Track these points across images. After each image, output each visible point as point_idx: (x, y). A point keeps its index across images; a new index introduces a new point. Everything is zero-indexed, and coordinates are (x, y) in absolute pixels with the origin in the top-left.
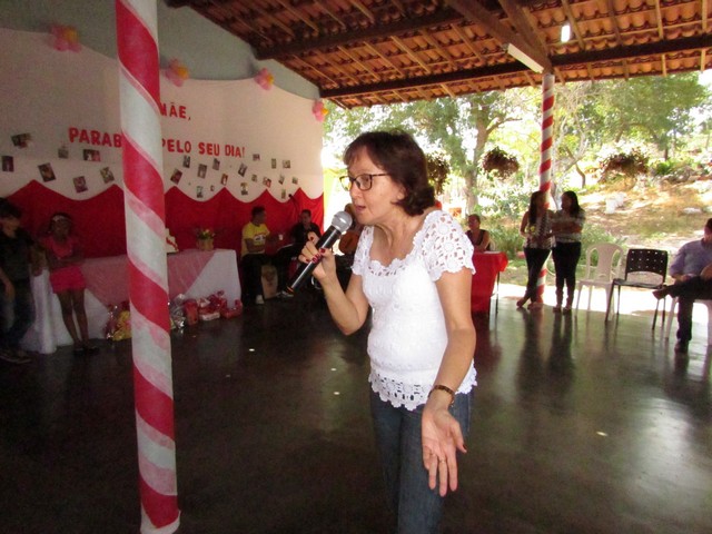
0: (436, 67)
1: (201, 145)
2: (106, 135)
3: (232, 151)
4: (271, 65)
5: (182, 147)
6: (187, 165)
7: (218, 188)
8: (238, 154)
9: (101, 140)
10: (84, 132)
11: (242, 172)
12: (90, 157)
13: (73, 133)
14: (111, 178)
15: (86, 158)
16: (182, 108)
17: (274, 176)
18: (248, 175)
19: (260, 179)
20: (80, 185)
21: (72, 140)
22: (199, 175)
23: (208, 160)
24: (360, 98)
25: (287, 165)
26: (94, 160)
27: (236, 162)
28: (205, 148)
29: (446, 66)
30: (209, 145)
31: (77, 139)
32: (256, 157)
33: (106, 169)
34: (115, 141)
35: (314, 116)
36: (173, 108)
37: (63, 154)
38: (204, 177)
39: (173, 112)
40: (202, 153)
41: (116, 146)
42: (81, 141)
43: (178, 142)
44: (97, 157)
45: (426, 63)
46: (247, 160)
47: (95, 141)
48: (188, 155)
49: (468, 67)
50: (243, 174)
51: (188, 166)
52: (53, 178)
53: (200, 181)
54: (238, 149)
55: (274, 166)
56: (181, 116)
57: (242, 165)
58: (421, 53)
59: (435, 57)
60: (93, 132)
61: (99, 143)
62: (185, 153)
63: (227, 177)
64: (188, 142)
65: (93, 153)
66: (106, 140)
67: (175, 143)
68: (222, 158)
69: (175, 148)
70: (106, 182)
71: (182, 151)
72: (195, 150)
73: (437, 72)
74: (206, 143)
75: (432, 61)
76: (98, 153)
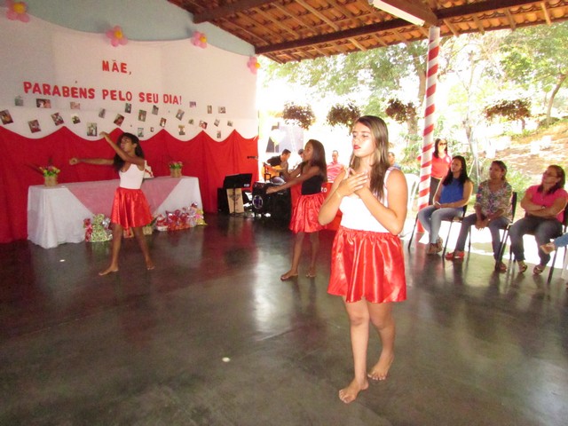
0: (343, 25)
1: (141, 95)
2: (56, 88)
3: (170, 99)
4: (207, 27)
5: (124, 96)
6: (128, 110)
7: (157, 130)
8: (176, 101)
9: (51, 91)
10: (37, 85)
11: (180, 116)
12: (42, 104)
13: (27, 86)
14: (61, 122)
15: (38, 106)
16: (123, 66)
17: (210, 120)
18: (186, 119)
19: (196, 122)
20: (35, 127)
21: (26, 92)
22: (140, 119)
23: (148, 107)
24: (289, 53)
25: (223, 111)
26: (45, 107)
27: (174, 108)
28: (145, 97)
29: (351, 23)
30: (149, 95)
31: (30, 91)
32: (193, 104)
33: (57, 114)
34: (64, 92)
35: (249, 69)
36: (115, 64)
37: (18, 103)
38: (144, 120)
39: (115, 68)
40: (142, 101)
41: (65, 96)
42: (34, 92)
43: (120, 92)
44: (47, 104)
45: (332, 20)
46: (184, 106)
47: (46, 91)
48: (129, 102)
49: (370, 23)
50: (180, 119)
51: (129, 112)
52: (11, 121)
53: (141, 124)
54: (175, 97)
55: (210, 112)
56: (123, 71)
57: (180, 110)
58: (325, 12)
59: (339, 15)
60: (44, 85)
61: (49, 94)
62: (127, 101)
63: (165, 120)
64: (129, 92)
65: (44, 101)
66: (56, 91)
67: (117, 93)
68: (160, 105)
69: (117, 97)
70: (56, 124)
71: (123, 100)
72: (136, 98)
73: (345, 28)
74: (145, 93)
75: (337, 19)
76: (49, 101)
